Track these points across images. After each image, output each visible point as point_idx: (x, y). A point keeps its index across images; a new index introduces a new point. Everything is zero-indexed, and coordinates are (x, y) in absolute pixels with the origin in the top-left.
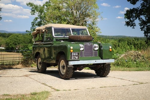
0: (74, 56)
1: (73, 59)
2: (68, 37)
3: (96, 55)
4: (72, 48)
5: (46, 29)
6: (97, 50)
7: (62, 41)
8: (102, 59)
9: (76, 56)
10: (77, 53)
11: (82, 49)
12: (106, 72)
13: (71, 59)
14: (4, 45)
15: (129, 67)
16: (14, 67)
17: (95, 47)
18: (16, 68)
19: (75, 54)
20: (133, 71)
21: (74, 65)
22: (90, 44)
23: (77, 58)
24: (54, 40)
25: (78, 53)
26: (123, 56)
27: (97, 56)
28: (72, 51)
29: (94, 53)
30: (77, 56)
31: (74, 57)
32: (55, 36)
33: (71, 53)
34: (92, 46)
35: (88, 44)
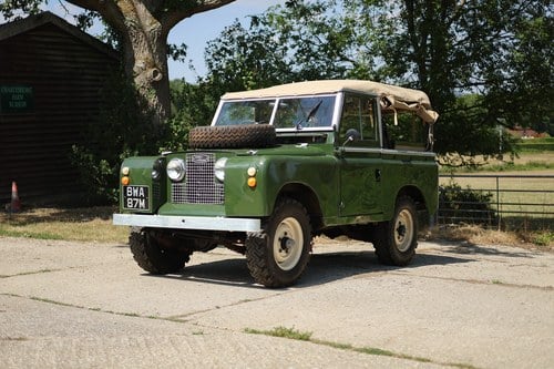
1: (130, 205)
4: (125, 170)
9: (138, 197)
10: (142, 189)
11: (174, 175)
13: (126, 206)
19: (136, 191)
22: (205, 158)
23: (142, 204)
25: (146, 190)
31: (134, 202)
34: (211, 164)
35: (200, 158)
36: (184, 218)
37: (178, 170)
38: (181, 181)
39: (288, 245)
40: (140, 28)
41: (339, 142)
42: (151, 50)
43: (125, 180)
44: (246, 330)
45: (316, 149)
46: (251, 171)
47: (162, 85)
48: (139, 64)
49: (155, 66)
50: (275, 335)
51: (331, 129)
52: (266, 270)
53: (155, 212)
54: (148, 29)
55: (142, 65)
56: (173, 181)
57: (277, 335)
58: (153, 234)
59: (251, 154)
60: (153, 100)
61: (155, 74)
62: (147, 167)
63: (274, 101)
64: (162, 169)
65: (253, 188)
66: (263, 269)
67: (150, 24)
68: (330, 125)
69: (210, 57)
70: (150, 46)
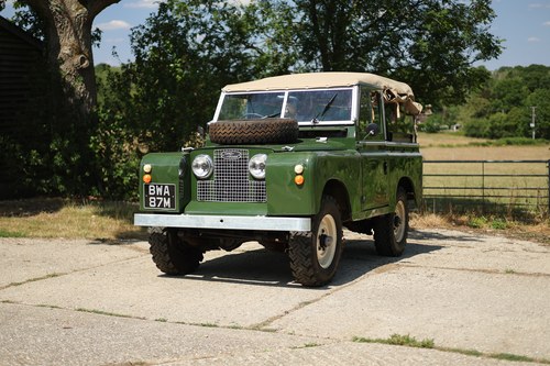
0: (155, 196)
1: (152, 205)
3: (258, 197)
4: (147, 168)
9: (162, 196)
10: (167, 187)
13: (147, 205)
19: (159, 190)
22: (236, 154)
23: (167, 203)
25: (171, 188)
30: (167, 196)
31: (158, 201)
33: (147, 186)
34: (245, 160)
35: (230, 154)
36: (222, 217)
37: (205, 167)
38: (208, 179)
39: (327, 243)
40: (65, 13)
41: (360, 136)
42: (77, 37)
43: (147, 178)
44: (355, 339)
45: (337, 143)
46: (298, 168)
47: (87, 72)
48: (65, 50)
49: (80, 52)
50: (391, 343)
51: (351, 122)
52: (311, 270)
53: (182, 211)
54: (74, 15)
55: (68, 52)
56: (199, 179)
57: (393, 343)
58: (180, 235)
59: (287, 150)
60: (80, 87)
61: (83, 60)
62: (172, 165)
63: (283, 94)
64: (187, 166)
65: (300, 186)
66: (308, 268)
67: (77, 11)
68: (349, 119)
69: (136, 44)
70: (76, 33)
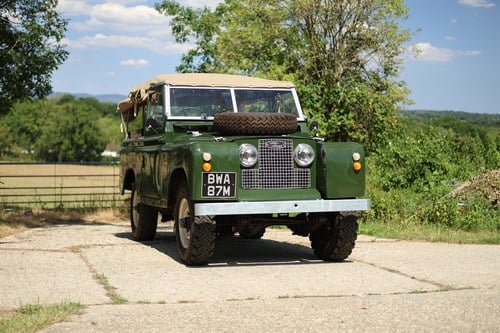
0: (215, 184)
2: (212, 118)
3: (302, 183)
4: (207, 156)
5: (151, 92)
6: (309, 166)
7: (196, 134)
8: (324, 197)
9: (222, 185)
10: (227, 175)
11: (249, 162)
12: (339, 243)
13: (205, 194)
14: (116, 143)
15: (469, 229)
16: (89, 218)
17: (302, 155)
18: (94, 223)
19: (219, 179)
20: (473, 242)
21: (217, 218)
22: (281, 144)
23: (227, 191)
24: (169, 129)
26: (462, 186)
27: (309, 186)
28: (207, 167)
29: (295, 178)
30: (227, 185)
31: (217, 190)
32: (172, 115)
33: (206, 175)
35: (275, 144)
43: (205, 166)
46: (356, 156)
62: (233, 153)
65: (358, 171)
